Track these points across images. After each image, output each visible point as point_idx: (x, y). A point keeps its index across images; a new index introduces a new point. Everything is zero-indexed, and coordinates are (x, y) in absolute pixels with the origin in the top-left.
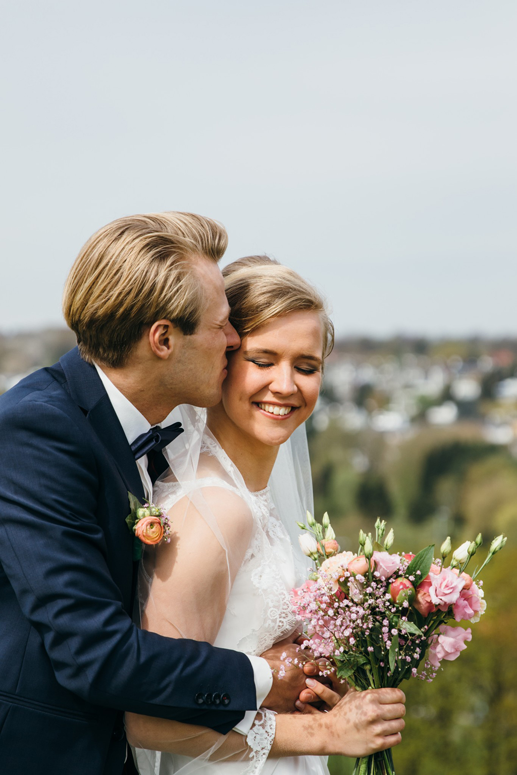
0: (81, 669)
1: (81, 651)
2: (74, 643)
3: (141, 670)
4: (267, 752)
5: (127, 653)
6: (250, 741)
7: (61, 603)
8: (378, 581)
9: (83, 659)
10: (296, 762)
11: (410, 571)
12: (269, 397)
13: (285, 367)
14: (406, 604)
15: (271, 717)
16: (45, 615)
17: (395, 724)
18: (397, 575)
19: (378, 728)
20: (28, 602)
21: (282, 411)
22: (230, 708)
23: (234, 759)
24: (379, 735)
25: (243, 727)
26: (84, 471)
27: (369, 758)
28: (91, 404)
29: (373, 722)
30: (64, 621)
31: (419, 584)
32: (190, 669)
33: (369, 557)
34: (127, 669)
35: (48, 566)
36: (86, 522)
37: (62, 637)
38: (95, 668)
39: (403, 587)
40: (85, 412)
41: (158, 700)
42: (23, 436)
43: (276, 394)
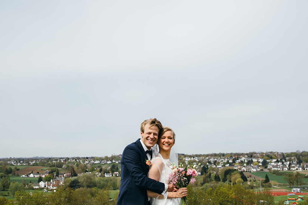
0: (138, 182)
1: (138, 179)
2: (137, 178)
3: (147, 182)
4: (167, 197)
5: (145, 180)
6: (164, 196)
7: (135, 173)
8: (180, 172)
9: (138, 180)
10: (172, 199)
11: (184, 170)
12: (165, 143)
13: (167, 138)
14: (184, 175)
15: (168, 193)
16: (133, 175)
17: (186, 193)
18: (183, 171)
19: (183, 193)
20: (131, 173)
21: (167, 145)
22: (161, 190)
23: (162, 199)
24: (183, 195)
25: (163, 194)
26: (138, 154)
27: (183, 198)
28: (140, 146)
29: (182, 193)
30: (136, 175)
31: (186, 172)
32: (154, 183)
33: (178, 169)
34: (145, 182)
35: (133, 167)
36: (138, 161)
37: (136, 177)
38: (140, 182)
39: (184, 172)
40: (139, 148)
41: (149, 187)
42: (129, 150)
43: (166, 142)
